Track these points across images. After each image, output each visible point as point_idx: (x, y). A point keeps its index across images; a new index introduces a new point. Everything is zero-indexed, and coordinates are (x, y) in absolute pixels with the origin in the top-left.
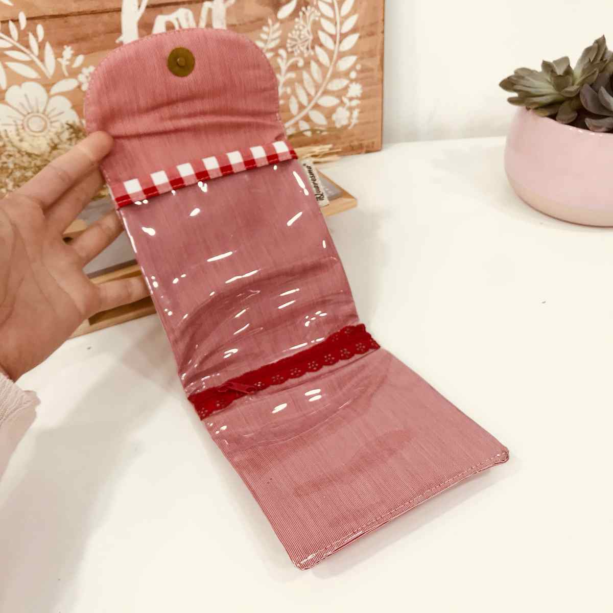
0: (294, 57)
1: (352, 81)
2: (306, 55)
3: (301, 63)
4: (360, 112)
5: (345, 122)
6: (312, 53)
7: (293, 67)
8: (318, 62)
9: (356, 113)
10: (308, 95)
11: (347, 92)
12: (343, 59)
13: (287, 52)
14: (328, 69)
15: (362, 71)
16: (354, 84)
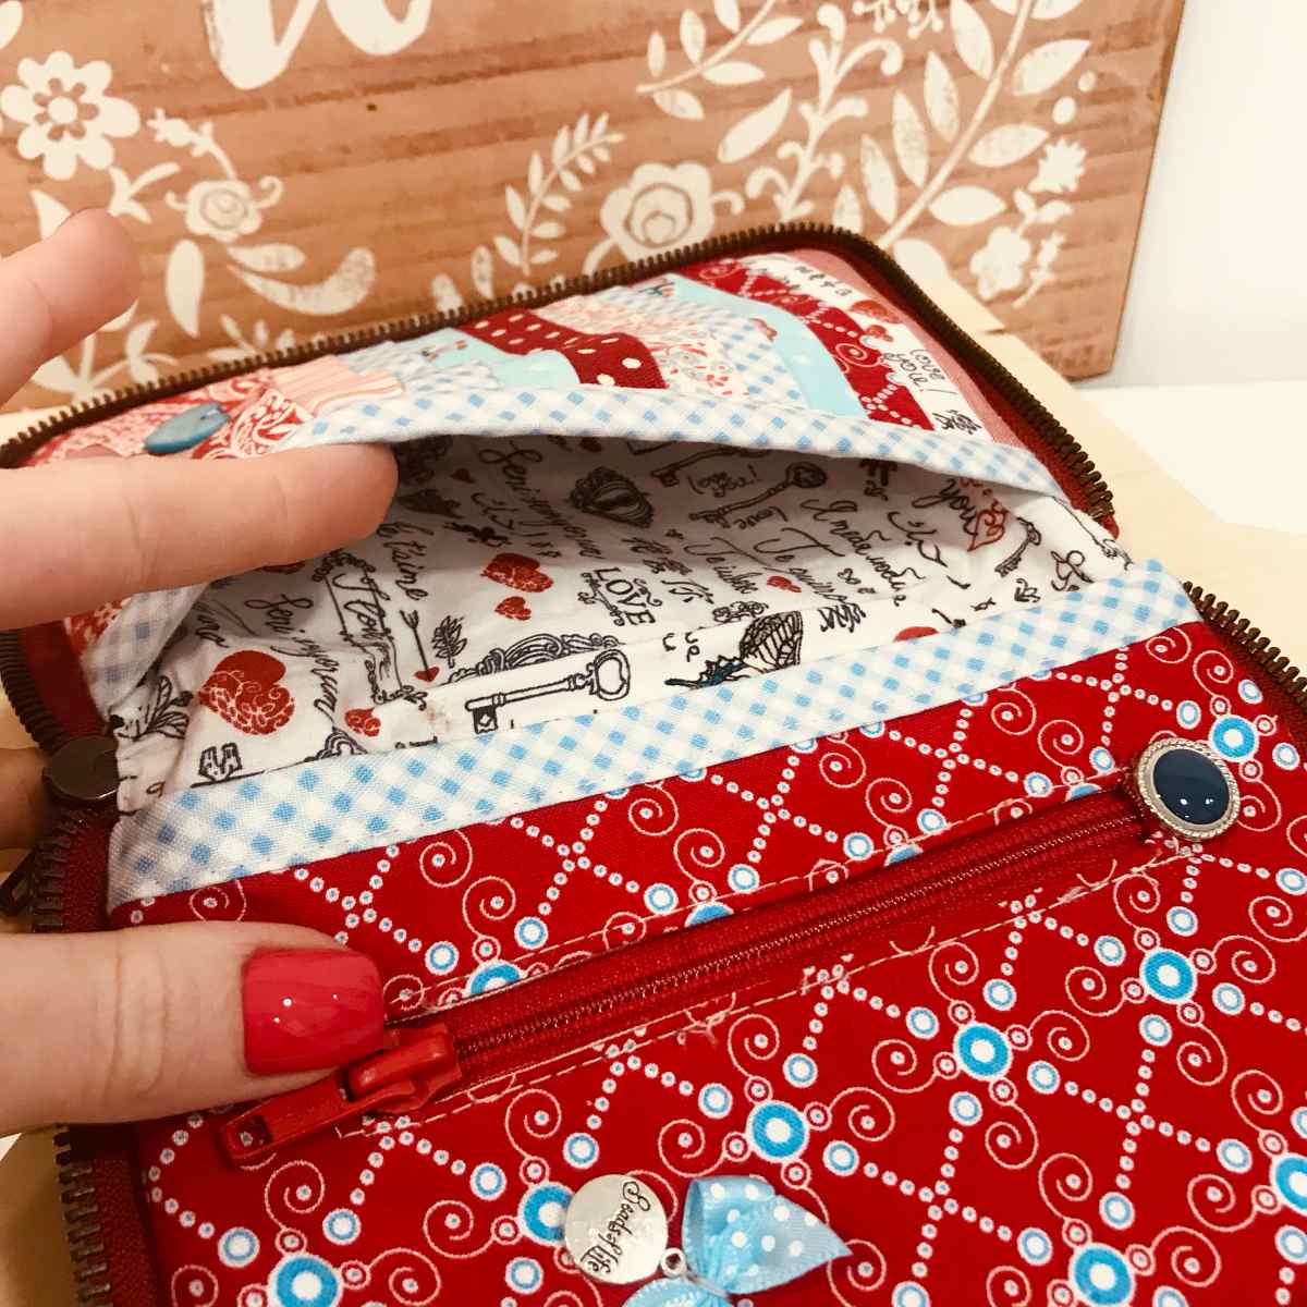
0: (871, 35)
1: (1056, 133)
2: (913, 33)
3: (892, 65)
4: (1065, 247)
5: (1010, 281)
6: (938, 25)
7: (864, 78)
8: (952, 59)
9: (1051, 248)
10: (903, 181)
11: (1035, 175)
12: (1040, 51)
13: (850, 18)
14: (984, 85)
15: (1094, 98)
16: (1062, 142)
